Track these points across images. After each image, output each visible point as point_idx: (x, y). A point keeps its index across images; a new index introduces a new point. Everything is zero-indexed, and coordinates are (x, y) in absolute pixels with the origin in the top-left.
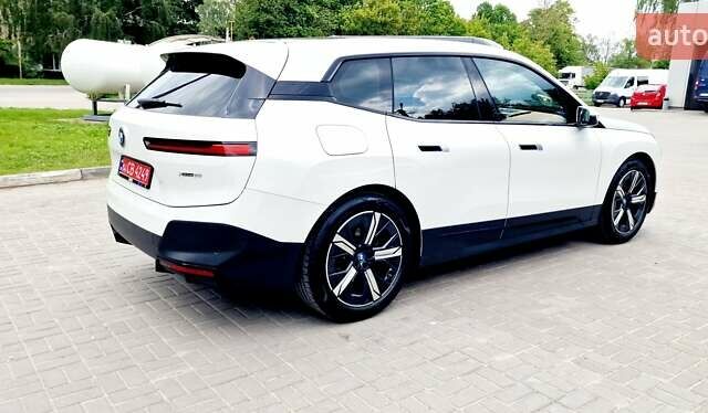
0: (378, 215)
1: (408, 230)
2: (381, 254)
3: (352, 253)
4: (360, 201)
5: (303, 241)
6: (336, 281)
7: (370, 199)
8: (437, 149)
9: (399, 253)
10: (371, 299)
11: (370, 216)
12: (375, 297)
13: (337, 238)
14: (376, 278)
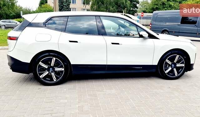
0: (54, 59)
1: (66, 64)
2: (57, 69)
3: (47, 68)
4: (48, 54)
5: (29, 62)
6: (40, 74)
7: (51, 54)
8: (77, 42)
9: (63, 69)
10: (53, 81)
11: (52, 59)
12: (55, 80)
13: (40, 63)
14: (55, 75)
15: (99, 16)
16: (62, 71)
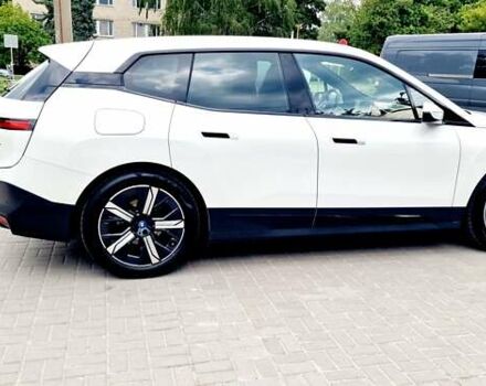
0: (155, 190)
1: (189, 206)
2: (162, 225)
3: (129, 220)
4: (133, 175)
5: (73, 202)
6: (109, 242)
7: (144, 175)
8: (226, 136)
9: (182, 225)
10: (150, 261)
11: (147, 190)
12: (154, 261)
13: (110, 205)
14: (155, 245)
15: (292, 52)
16: (176, 232)
